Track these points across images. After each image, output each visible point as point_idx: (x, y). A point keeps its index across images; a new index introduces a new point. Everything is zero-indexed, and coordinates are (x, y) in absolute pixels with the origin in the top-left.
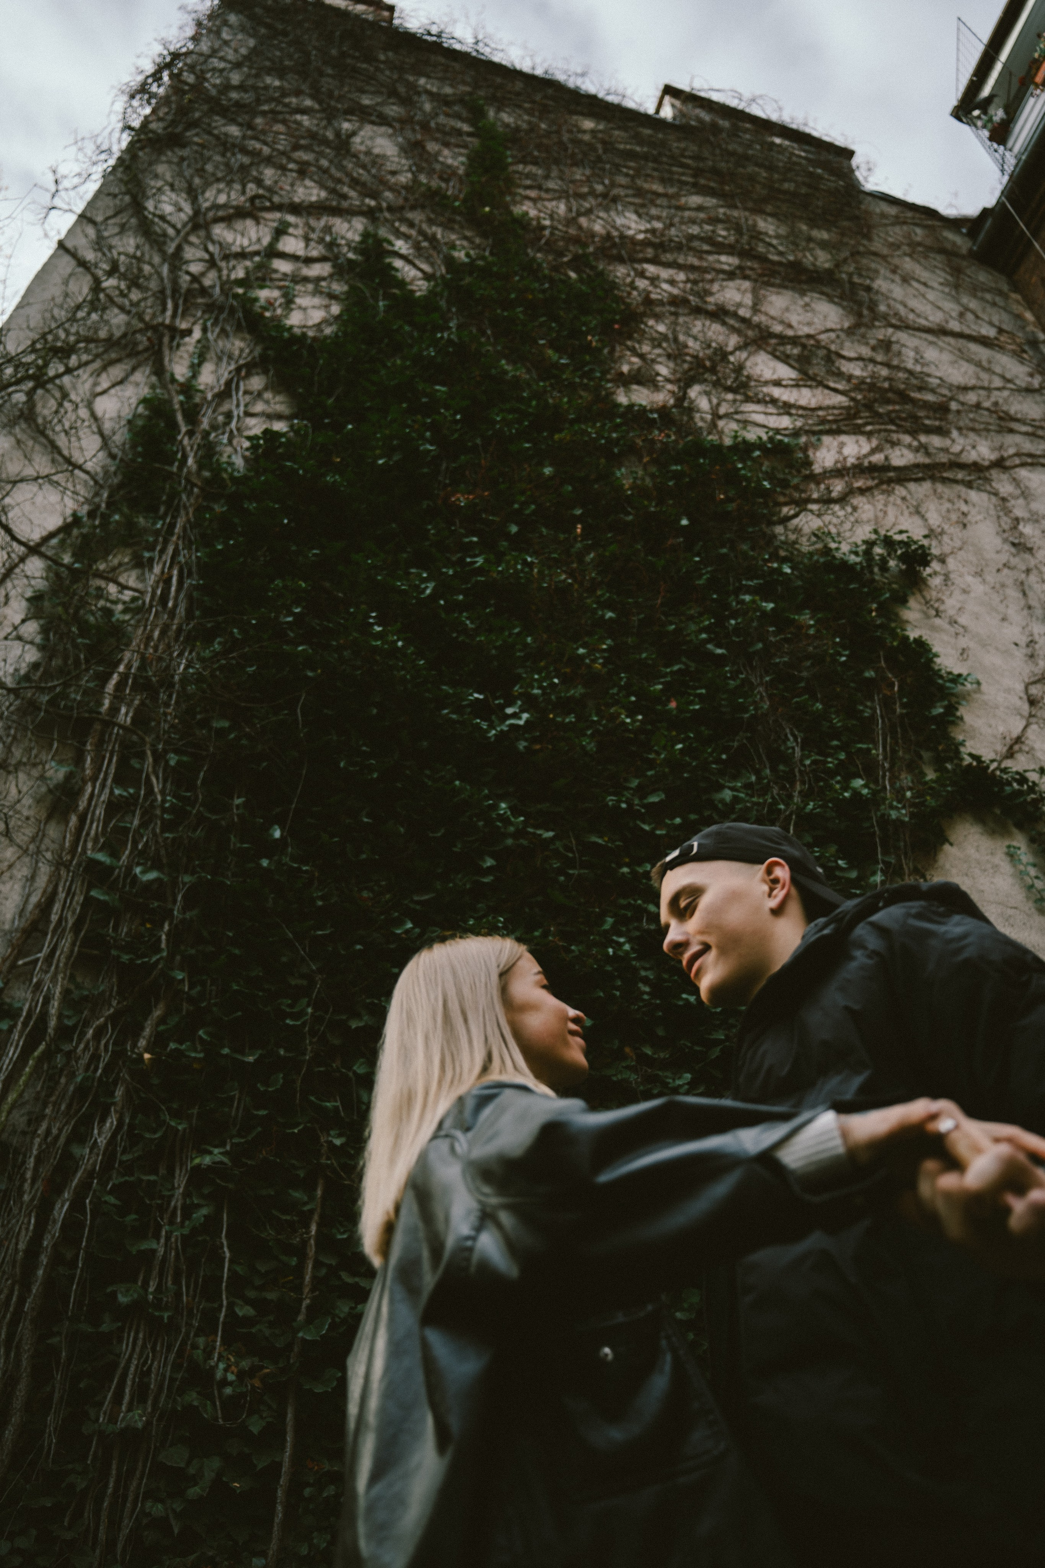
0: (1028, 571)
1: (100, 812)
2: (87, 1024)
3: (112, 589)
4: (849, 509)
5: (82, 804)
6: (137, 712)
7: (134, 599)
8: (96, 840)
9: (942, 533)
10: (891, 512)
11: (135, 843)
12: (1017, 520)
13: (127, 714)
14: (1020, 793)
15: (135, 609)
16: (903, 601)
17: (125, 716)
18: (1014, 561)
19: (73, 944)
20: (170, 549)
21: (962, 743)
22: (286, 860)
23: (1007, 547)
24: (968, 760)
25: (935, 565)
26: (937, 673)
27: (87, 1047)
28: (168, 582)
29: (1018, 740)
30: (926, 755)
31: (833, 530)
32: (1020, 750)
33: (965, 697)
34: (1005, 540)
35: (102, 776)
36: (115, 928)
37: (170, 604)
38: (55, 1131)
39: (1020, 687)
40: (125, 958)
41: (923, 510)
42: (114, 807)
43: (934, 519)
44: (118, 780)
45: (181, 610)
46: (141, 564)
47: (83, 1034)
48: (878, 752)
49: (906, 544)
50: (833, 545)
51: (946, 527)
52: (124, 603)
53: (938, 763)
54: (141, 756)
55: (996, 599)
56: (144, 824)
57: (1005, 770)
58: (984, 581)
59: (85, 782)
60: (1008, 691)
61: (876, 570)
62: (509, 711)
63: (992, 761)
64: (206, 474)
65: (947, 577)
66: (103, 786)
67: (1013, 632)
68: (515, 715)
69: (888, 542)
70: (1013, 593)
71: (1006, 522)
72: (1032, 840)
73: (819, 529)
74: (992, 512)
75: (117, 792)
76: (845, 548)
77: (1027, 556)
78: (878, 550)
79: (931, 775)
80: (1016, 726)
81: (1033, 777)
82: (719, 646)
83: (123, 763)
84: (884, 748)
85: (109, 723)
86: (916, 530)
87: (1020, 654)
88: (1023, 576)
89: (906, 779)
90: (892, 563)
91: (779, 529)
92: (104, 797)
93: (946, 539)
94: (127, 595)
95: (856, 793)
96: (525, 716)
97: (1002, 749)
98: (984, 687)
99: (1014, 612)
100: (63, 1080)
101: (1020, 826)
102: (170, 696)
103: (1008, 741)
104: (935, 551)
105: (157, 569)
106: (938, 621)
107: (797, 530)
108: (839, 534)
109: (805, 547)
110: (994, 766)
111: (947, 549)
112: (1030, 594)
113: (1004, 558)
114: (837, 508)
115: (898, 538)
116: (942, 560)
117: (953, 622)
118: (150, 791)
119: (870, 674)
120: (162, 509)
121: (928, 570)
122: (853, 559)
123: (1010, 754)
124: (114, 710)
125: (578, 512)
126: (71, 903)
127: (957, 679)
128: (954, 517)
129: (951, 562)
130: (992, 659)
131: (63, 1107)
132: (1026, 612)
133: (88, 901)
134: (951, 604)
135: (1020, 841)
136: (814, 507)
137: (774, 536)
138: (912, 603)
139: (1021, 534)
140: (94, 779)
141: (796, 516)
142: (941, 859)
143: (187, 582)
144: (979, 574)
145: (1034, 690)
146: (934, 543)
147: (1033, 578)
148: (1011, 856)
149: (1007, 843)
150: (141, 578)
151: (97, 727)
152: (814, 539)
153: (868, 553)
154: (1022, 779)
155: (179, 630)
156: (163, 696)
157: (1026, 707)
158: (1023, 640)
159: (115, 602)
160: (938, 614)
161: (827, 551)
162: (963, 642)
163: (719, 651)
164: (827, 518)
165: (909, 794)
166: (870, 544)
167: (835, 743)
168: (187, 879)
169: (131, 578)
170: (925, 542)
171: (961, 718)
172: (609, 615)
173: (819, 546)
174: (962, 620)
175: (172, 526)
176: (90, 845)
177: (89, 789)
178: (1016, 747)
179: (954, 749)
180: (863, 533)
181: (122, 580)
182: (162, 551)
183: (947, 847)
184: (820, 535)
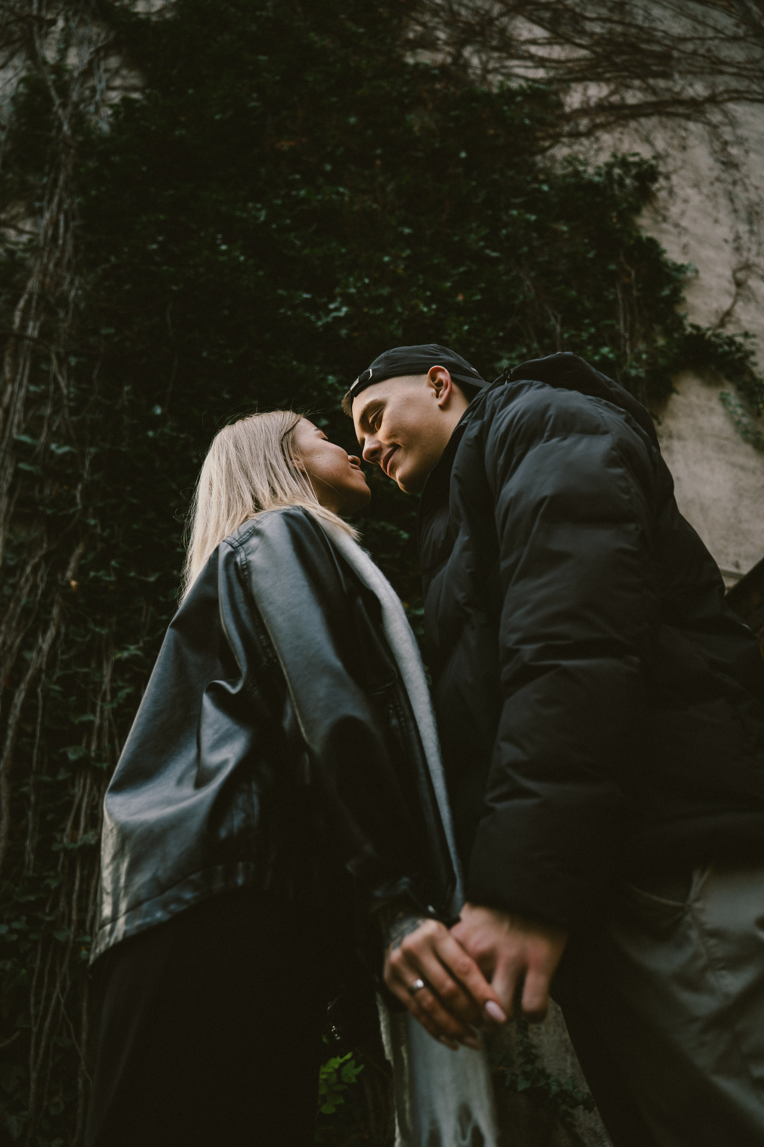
0: (735, 183)
1: (19, 405)
2: (25, 563)
3: (11, 234)
4: (592, 139)
5: (6, 399)
6: (42, 327)
7: (31, 241)
8: (19, 427)
9: (668, 155)
10: (626, 139)
11: (50, 427)
12: (726, 143)
13: (34, 328)
14: (729, 353)
15: (32, 247)
16: (637, 211)
17: (32, 330)
18: (724, 176)
19: (9, 505)
20: (56, 200)
21: (685, 317)
22: (167, 430)
23: (718, 165)
24: (689, 330)
25: (662, 182)
26: (665, 264)
27: (27, 581)
28: (55, 225)
29: (728, 313)
30: (657, 328)
31: (581, 157)
32: (730, 322)
33: (687, 282)
34: (717, 160)
35: (19, 377)
36: (41, 491)
37: (60, 242)
38: (9, 642)
39: (728, 273)
40: (49, 512)
41: (651, 138)
42: (30, 402)
43: (660, 144)
44: (32, 380)
45: (70, 247)
46: (34, 213)
47: (23, 570)
48: (621, 327)
49: (638, 164)
50: (581, 168)
51: (671, 151)
52: (24, 244)
53: (667, 333)
54: (48, 360)
55: (709, 205)
56: (55, 412)
57: (718, 336)
58: (700, 192)
59: (5, 383)
60: (720, 276)
61: (616, 187)
62: (332, 306)
63: (708, 329)
64: (80, 138)
65: (671, 192)
66: (20, 386)
67: (723, 231)
68: (337, 309)
69: (624, 163)
70: (723, 201)
71: (717, 145)
72: (739, 388)
73: (570, 155)
74: (707, 138)
75: (32, 388)
76: (591, 170)
77: (734, 172)
78: (617, 171)
79: (661, 342)
80: (726, 303)
81: (739, 339)
82: (494, 250)
83: (35, 367)
84: (625, 324)
85: (21, 337)
86: (646, 153)
87: (728, 248)
88: (730, 187)
89: (642, 346)
90: (628, 181)
91: (539, 158)
92: (22, 393)
93: (670, 160)
94: (25, 238)
95: (604, 357)
96: (344, 309)
97: (715, 320)
98: (702, 275)
99: (724, 215)
100: (12, 605)
101: (730, 378)
102: (67, 313)
103: (720, 315)
104: (662, 169)
105: (47, 215)
106: (665, 226)
107: (553, 158)
108: (586, 160)
109: (559, 171)
110: (709, 333)
111: (671, 168)
112: (736, 201)
113: (716, 173)
114: (585, 141)
115: (632, 159)
116: (667, 177)
117: (677, 225)
118: (58, 388)
119: (613, 267)
120: (47, 168)
121: (656, 186)
122: (597, 179)
123: (722, 324)
124: (24, 326)
125: (379, 151)
126: (5, 475)
127: (681, 269)
128: (676, 142)
129: (675, 179)
130: (708, 253)
131: (14, 624)
132: (733, 216)
133: (17, 473)
134: (674, 211)
135: (730, 389)
136: (565, 140)
137: (535, 164)
138: (645, 212)
139: (730, 155)
140: (13, 381)
141: (551, 147)
142: (671, 405)
143: (72, 224)
144: (696, 185)
145: (740, 275)
146: (661, 163)
147: (738, 189)
148: (724, 400)
149: (720, 390)
150: (35, 224)
151: (12, 340)
152: (565, 164)
153: (609, 174)
154: (731, 341)
155: (69, 262)
156: (62, 314)
157: (733, 289)
158: (731, 237)
159: (17, 244)
160: (665, 219)
161: (577, 173)
162: (685, 239)
163: (494, 254)
164: (576, 148)
165: (644, 356)
166: (610, 166)
167: (587, 321)
168: (93, 450)
169: (27, 226)
170: (654, 162)
171: (684, 299)
172: (407, 231)
173: (570, 169)
174: (684, 223)
175: (56, 180)
176: (14, 430)
177: (9, 389)
178: (727, 319)
179: (679, 322)
180: (604, 158)
181: (20, 225)
182: (50, 201)
183: (674, 396)
184: (571, 160)
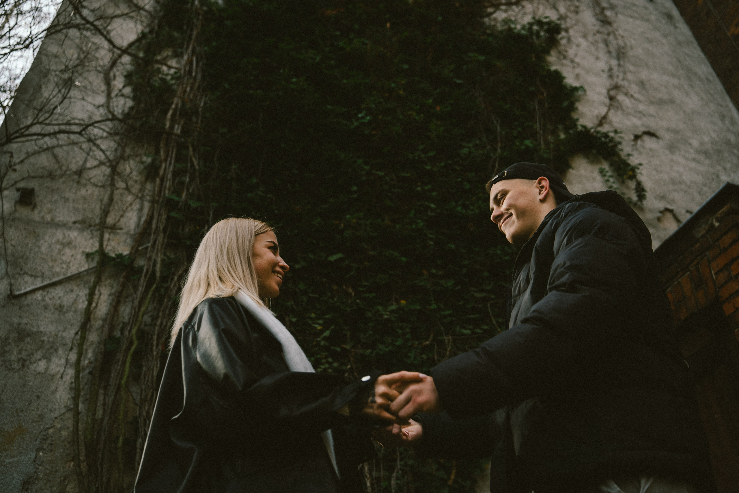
0: (609, 34)
1: (170, 176)
2: (174, 274)
3: (165, 68)
4: (520, 7)
5: (161, 172)
6: (183, 127)
7: (176, 73)
8: (169, 189)
9: (567, 17)
10: (541, 7)
11: (188, 189)
12: (603, 9)
13: (178, 128)
14: (605, 143)
15: (177, 77)
16: (548, 52)
17: (177, 130)
18: (603, 30)
19: (164, 238)
20: (191, 47)
21: (577, 120)
22: (259, 193)
23: (599, 23)
24: (580, 128)
25: (563, 34)
26: (565, 87)
27: (175, 285)
28: (191, 63)
29: (605, 117)
30: (560, 127)
31: (513, 18)
32: (605, 122)
33: (579, 98)
34: (598, 19)
35: (169, 159)
36: (183, 230)
37: (194, 74)
38: (164, 323)
39: (605, 92)
40: (188, 243)
41: (557, 5)
42: (175, 174)
43: (562, 10)
44: (177, 160)
45: (199, 77)
46: (178, 55)
47: (172, 279)
48: (537, 126)
49: (548, 23)
50: (513, 26)
51: (569, 14)
52: (171, 75)
53: (566, 130)
54: (187, 148)
55: (593, 48)
56: (191, 181)
57: (598, 132)
58: (587, 40)
59: (161, 162)
60: (599, 93)
61: (534, 37)
62: (360, 115)
63: (592, 128)
64: (205, 8)
65: (569, 40)
66: (170, 164)
67: (601, 65)
68: (363, 118)
69: (539, 23)
70: (601, 45)
71: (598, 10)
72: (611, 165)
73: (506, 18)
74: (591, 5)
75: (178, 165)
76: (519, 27)
77: (608, 27)
78: (535, 27)
79: (562, 136)
80: (603, 111)
81: (612, 135)
82: (459, 79)
83: (179, 153)
84: (540, 124)
85: (170, 133)
86: (553, 16)
87: (605, 75)
88: (606, 37)
89: (551, 138)
90: (542, 34)
91: (486, 20)
92: (171, 169)
93: (568, 20)
94: (172, 71)
95: (527, 146)
96: (368, 118)
97: (596, 122)
98: (588, 93)
99: (602, 54)
100: (166, 300)
101: (605, 158)
102: (198, 119)
103: (599, 118)
104: (563, 26)
105: (186, 57)
106: (565, 62)
107: (495, 19)
108: (516, 20)
109: (500, 28)
110: (593, 130)
111: (569, 25)
112: (610, 46)
113: (597, 28)
114: (514, 7)
115: (545, 20)
116: (567, 30)
117: (572, 61)
118: (193, 165)
119: (532, 89)
120: (185, 27)
121: (560, 36)
122: (523, 32)
123: (601, 124)
124: (172, 127)
125: (387, 16)
126: (161, 219)
127: (576, 89)
128: (572, 8)
129: (571, 32)
130: (592, 79)
131: (167, 312)
132: (608, 55)
133: (168, 218)
134: (571, 52)
135: (605, 166)
136: (503, 7)
137: (484, 23)
138: (553, 53)
139: (606, 16)
140: (166, 161)
141: (494, 12)
142: (568, 175)
143: (201, 64)
144: (585, 36)
145: (612, 93)
146: (563, 22)
147: (611, 38)
148: (602, 172)
149: (599, 166)
150: (178, 62)
151: (165, 136)
152: (503, 23)
153: (530, 29)
154: (606, 135)
155: (199, 87)
156: (194, 119)
157: (607, 101)
158: (606, 68)
159: (167, 75)
160: (565, 57)
161: (510, 29)
162: (577, 71)
163: (459, 81)
164: (510, 13)
165: (552, 146)
166: (531, 24)
167: (516, 123)
168: (215, 204)
169: (173, 63)
170: (558, 22)
171: (577, 109)
172: (405, 66)
173: (506, 27)
174: (577, 60)
175: (191, 35)
176: (167, 192)
177: (163, 165)
178: (603, 121)
179: (574, 123)
180: (528, 19)
181: (169, 63)
182: (187, 48)
183: (571, 170)
184: (506, 21)
